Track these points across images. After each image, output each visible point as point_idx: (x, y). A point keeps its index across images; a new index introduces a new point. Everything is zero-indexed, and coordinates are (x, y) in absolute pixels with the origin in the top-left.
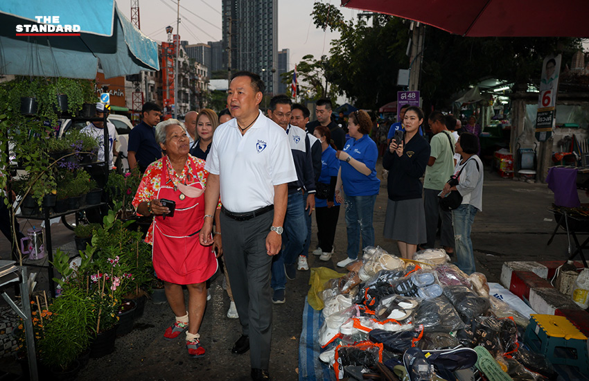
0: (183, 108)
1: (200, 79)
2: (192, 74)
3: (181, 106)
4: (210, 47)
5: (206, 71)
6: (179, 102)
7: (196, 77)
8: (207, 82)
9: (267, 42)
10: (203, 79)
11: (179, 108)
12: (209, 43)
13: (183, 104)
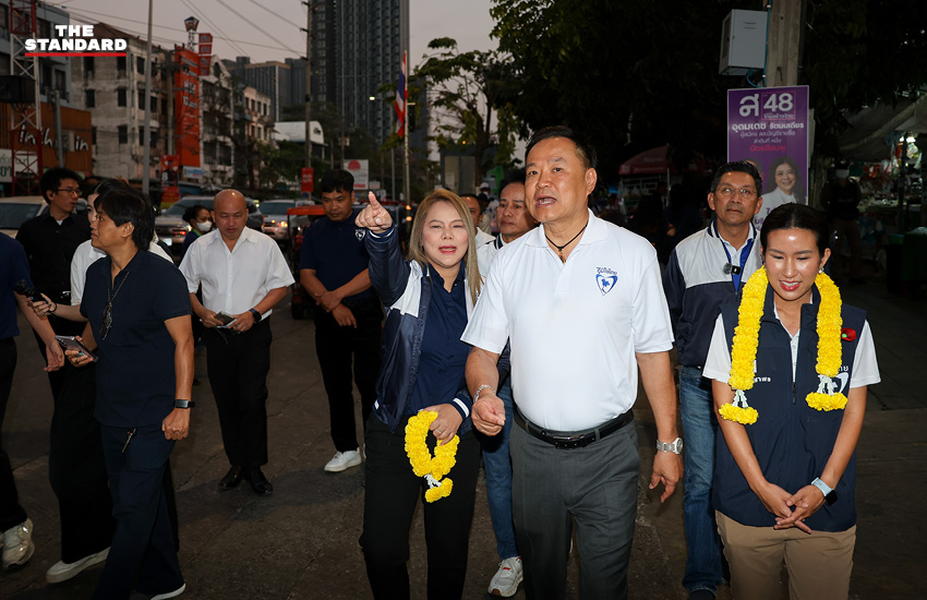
0: (218, 174)
1: (255, 119)
2: (239, 110)
3: (215, 172)
4: (288, 67)
5: (268, 104)
6: (210, 163)
7: (248, 117)
8: (269, 126)
9: (389, 58)
10: (260, 121)
11: (209, 175)
12: (287, 60)
13: (220, 167)
